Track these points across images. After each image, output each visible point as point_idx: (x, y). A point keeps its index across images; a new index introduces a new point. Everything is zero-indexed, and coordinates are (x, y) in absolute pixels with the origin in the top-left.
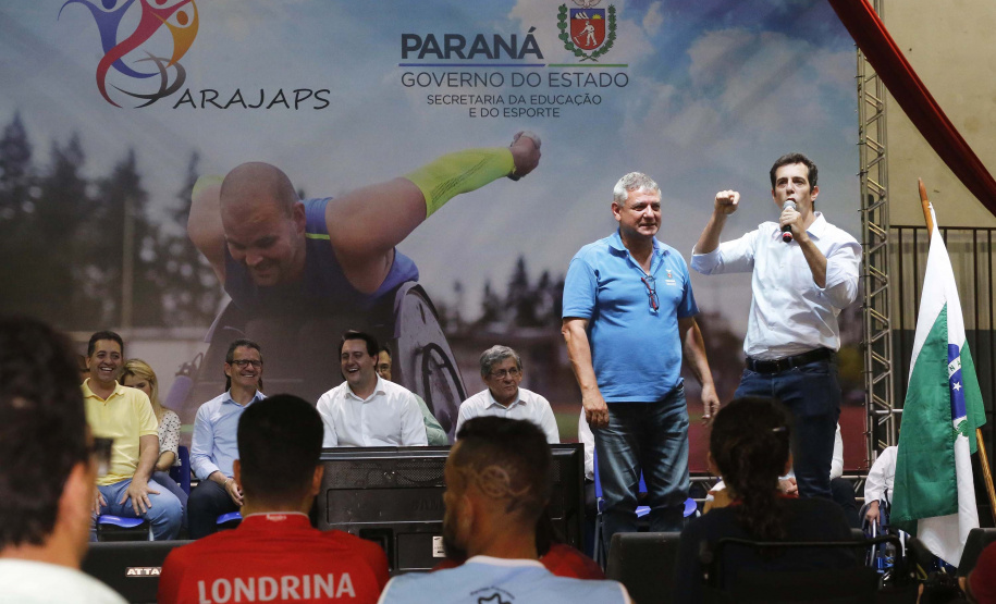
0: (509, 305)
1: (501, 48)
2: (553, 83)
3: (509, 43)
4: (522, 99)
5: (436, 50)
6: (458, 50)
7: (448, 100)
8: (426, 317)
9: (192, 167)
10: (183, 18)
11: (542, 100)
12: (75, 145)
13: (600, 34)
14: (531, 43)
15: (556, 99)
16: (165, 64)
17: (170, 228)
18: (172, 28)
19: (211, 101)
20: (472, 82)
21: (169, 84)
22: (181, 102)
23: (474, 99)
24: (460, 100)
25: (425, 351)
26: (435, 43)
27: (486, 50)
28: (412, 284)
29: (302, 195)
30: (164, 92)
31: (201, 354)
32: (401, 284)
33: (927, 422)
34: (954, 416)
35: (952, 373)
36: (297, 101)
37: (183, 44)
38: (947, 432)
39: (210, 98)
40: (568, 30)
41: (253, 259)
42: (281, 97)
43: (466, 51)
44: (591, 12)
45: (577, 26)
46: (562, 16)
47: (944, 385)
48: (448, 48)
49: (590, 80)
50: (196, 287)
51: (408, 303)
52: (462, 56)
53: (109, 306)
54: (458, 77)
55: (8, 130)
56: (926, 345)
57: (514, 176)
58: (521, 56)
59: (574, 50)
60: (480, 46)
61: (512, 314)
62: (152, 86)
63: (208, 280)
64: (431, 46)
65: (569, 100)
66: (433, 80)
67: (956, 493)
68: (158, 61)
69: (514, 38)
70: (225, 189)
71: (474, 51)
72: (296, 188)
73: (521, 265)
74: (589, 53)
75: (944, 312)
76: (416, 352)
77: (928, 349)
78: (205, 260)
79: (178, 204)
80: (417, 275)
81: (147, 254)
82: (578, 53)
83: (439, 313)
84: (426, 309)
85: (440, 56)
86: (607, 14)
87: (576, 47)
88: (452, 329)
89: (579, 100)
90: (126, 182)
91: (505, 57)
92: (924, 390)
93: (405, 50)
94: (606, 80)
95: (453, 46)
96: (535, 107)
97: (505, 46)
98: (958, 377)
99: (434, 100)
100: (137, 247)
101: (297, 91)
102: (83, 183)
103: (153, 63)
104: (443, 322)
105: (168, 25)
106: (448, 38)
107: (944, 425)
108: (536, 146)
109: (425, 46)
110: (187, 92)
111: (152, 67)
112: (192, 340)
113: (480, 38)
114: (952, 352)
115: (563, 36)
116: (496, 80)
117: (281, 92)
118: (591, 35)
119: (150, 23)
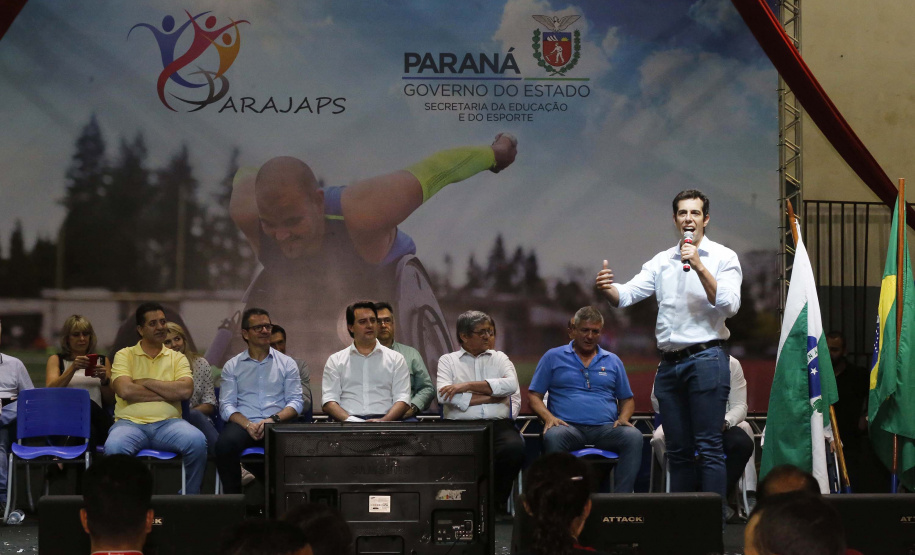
0: (489, 274)
1: (486, 65)
2: (528, 93)
3: (492, 61)
4: (502, 107)
5: (433, 66)
6: (450, 66)
7: (442, 107)
8: (422, 283)
9: (233, 161)
10: (227, 39)
11: (519, 107)
12: (139, 142)
13: (567, 54)
14: (511, 62)
15: (530, 107)
16: (213, 76)
17: (215, 209)
18: (219, 48)
19: (249, 106)
20: (462, 92)
21: (217, 92)
22: (225, 107)
23: (463, 106)
24: (451, 106)
25: (420, 311)
26: (432, 60)
27: (473, 66)
28: (411, 257)
29: (322, 183)
30: (211, 99)
31: (239, 312)
32: (402, 257)
33: (790, 400)
34: (811, 396)
35: (810, 360)
36: (319, 107)
37: (227, 59)
38: (805, 408)
39: (248, 104)
40: (541, 50)
41: (281, 235)
42: (305, 105)
43: (457, 67)
44: (560, 35)
45: (549, 47)
46: (536, 39)
47: (803, 370)
48: (443, 65)
49: (559, 91)
50: (236, 258)
51: (407, 272)
52: (453, 71)
53: (165, 273)
54: (450, 88)
55: (86, 129)
56: (790, 336)
57: (495, 169)
58: (502, 71)
59: (545, 67)
60: (469, 63)
61: (492, 282)
62: (202, 94)
63: (245, 252)
64: (428, 63)
65: (541, 107)
66: (430, 92)
67: (811, 458)
68: (207, 74)
69: (496, 56)
70: (260, 177)
71: (464, 67)
73: (499, 242)
74: (558, 69)
75: (805, 310)
76: (413, 312)
77: (791, 340)
78: (242, 236)
79: (221, 190)
80: (415, 249)
81: (197, 231)
82: (549, 69)
83: (432, 280)
84: (422, 277)
85: (436, 71)
86: (573, 37)
87: (547, 64)
88: (443, 294)
89: (549, 107)
90: (181, 172)
91: (489, 72)
92: (788, 373)
93: (408, 66)
94: (571, 91)
95: (447, 62)
96: (513, 113)
97: (489, 63)
98: (815, 363)
99: (430, 107)
100: (189, 225)
101: (319, 99)
102: (145, 173)
103: (203, 76)
104: (435, 288)
105: (215, 44)
106: (442, 56)
107: (803, 402)
108: (513, 145)
109: (424, 62)
110: (230, 99)
111: (202, 79)
112: (231, 301)
113: (469, 56)
114: (811, 342)
115: (537, 55)
116: (481, 91)
117: (306, 99)
118: (560, 54)
119: (200, 44)
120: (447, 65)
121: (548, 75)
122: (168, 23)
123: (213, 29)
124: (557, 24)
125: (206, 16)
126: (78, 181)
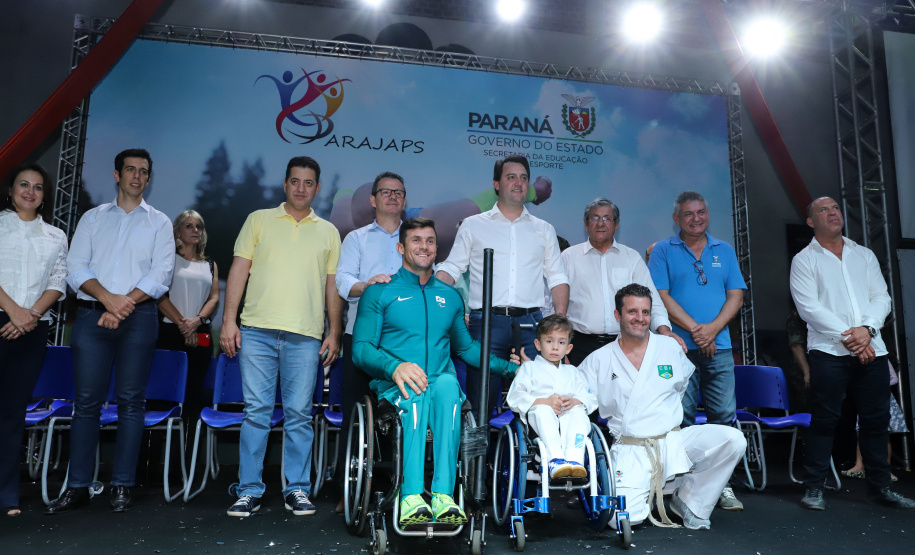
1: (529, 126)
2: (559, 149)
3: (534, 124)
4: (541, 157)
5: (490, 123)
6: (503, 125)
7: (496, 153)
9: (334, 184)
10: (334, 92)
11: (553, 158)
12: (259, 165)
13: (586, 123)
14: (546, 126)
15: (561, 158)
16: (321, 119)
18: (327, 98)
20: (511, 144)
21: (323, 131)
22: (329, 142)
26: (489, 120)
27: (519, 126)
30: (319, 136)
36: (403, 147)
39: (348, 141)
40: (568, 119)
42: (393, 144)
43: (508, 126)
44: (582, 110)
45: (573, 117)
46: (564, 110)
48: (497, 123)
49: (581, 149)
52: (505, 128)
54: (503, 140)
55: (215, 152)
57: (536, 202)
58: (540, 132)
59: (571, 131)
60: (516, 124)
62: (312, 131)
64: (487, 121)
65: (569, 159)
66: (488, 142)
68: (316, 117)
69: (536, 120)
70: (355, 198)
71: (512, 126)
74: (580, 133)
79: (324, 206)
82: (574, 133)
85: (492, 127)
87: (572, 129)
89: (574, 160)
91: (531, 131)
93: (471, 122)
94: (590, 150)
95: (500, 122)
96: (549, 162)
97: (531, 125)
99: (488, 153)
101: (404, 141)
102: (263, 189)
103: (313, 117)
105: (325, 96)
106: (497, 117)
108: (549, 186)
109: (484, 120)
110: (334, 136)
111: (312, 120)
113: (516, 119)
115: (565, 122)
116: (526, 144)
117: (393, 141)
118: (581, 123)
119: (312, 94)
120: (500, 124)
121: (573, 137)
122: (288, 76)
123: (324, 83)
124: (579, 102)
125: (318, 74)
126: (206, 192)
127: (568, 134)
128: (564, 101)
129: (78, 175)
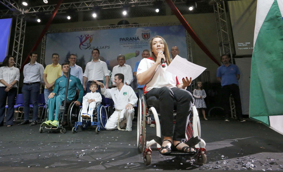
2: (141, 43)
4: (137, 46)
7: (126, 46)
10: (91, 38)
13: (148, 36)
14: (138, 38)
15: (142, 46)
18: (89, 39)
20: (130, 44)
21: (89, 46)
22: (90, 49)
23: (130, 46)
24: (128, 46)
27: (132, 40)
30: (88, 48)
36: (105, 48)
37: (91, 41)
40: (143, 36)
42: (103, 47)
43: (129, 40)
44: (146, 34)
45: (144, 36)
46: (142, 34)
48: (126, 40)
49: (147, 43)
52: (128, 40)
54: (128, 43)
55: (68, 54)
57: (136, 56)
58: (137, 40)
62: (86, 47)
65: (144, 45)
66: (124, 44)
68: (87, 44)
69: (135, 38)
71: (130, 40)
72: (105, 59)
82: (145, 39)
91: (134, 40)
93: (120, 40)
95: (127, 39)
96: (139, 47)
99: (124, 47)
101: (105, 46)
108: (139, 52)
109: (123, 39)
110: (91, 47)
113: (131, 38)
115: (143, 37)
116: (133, 43)
118: (146, 37)
121: (145, 40)
122: (81, 36)
123: (89, 36)
124: (146, 32)
125: (87, 35)
127: (143, 40)
128: (142, 32)
129: (44, 61)
